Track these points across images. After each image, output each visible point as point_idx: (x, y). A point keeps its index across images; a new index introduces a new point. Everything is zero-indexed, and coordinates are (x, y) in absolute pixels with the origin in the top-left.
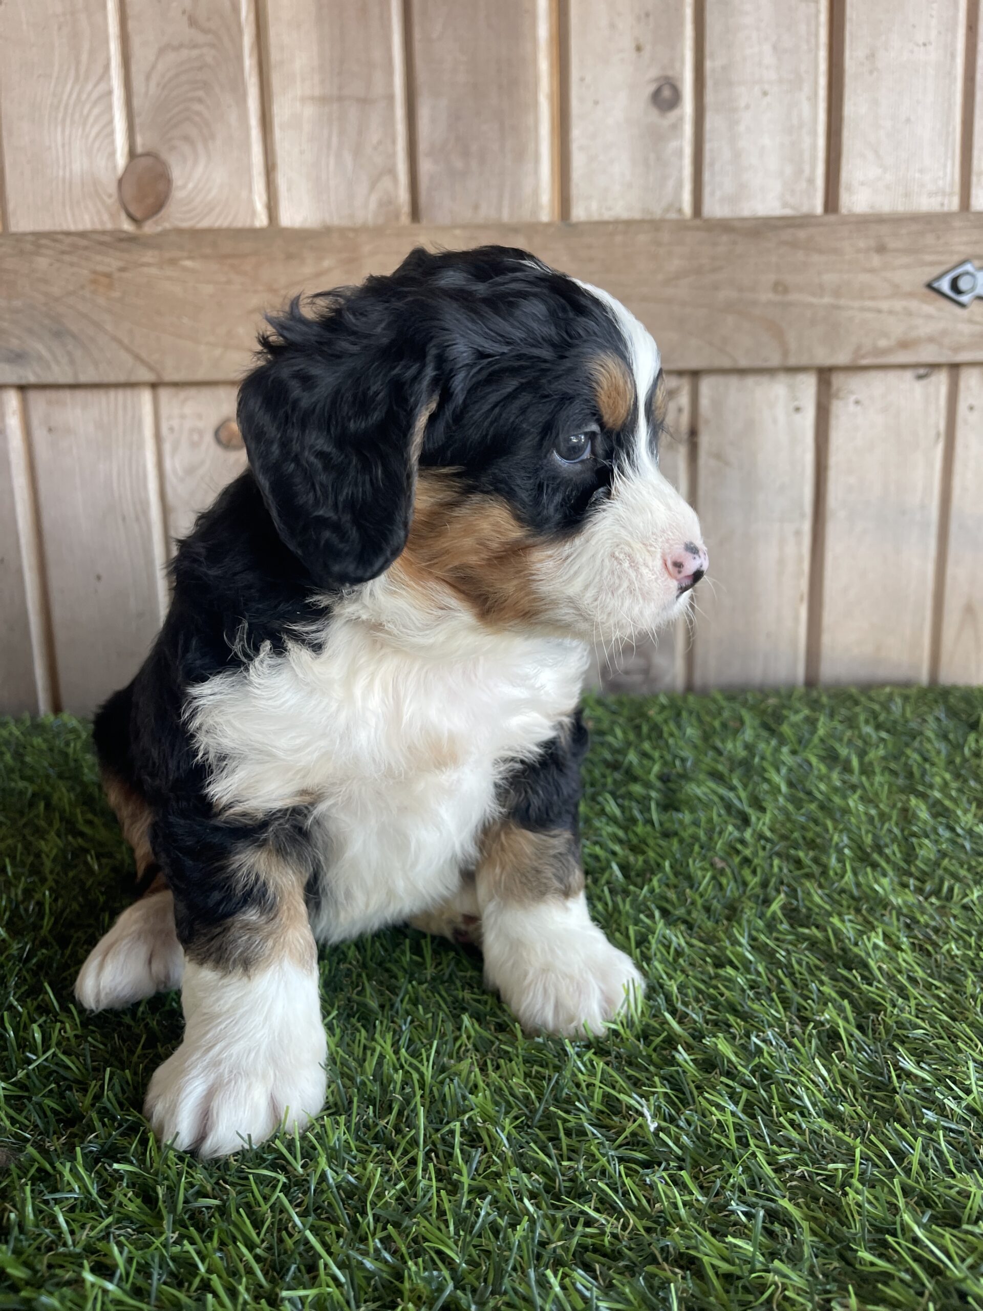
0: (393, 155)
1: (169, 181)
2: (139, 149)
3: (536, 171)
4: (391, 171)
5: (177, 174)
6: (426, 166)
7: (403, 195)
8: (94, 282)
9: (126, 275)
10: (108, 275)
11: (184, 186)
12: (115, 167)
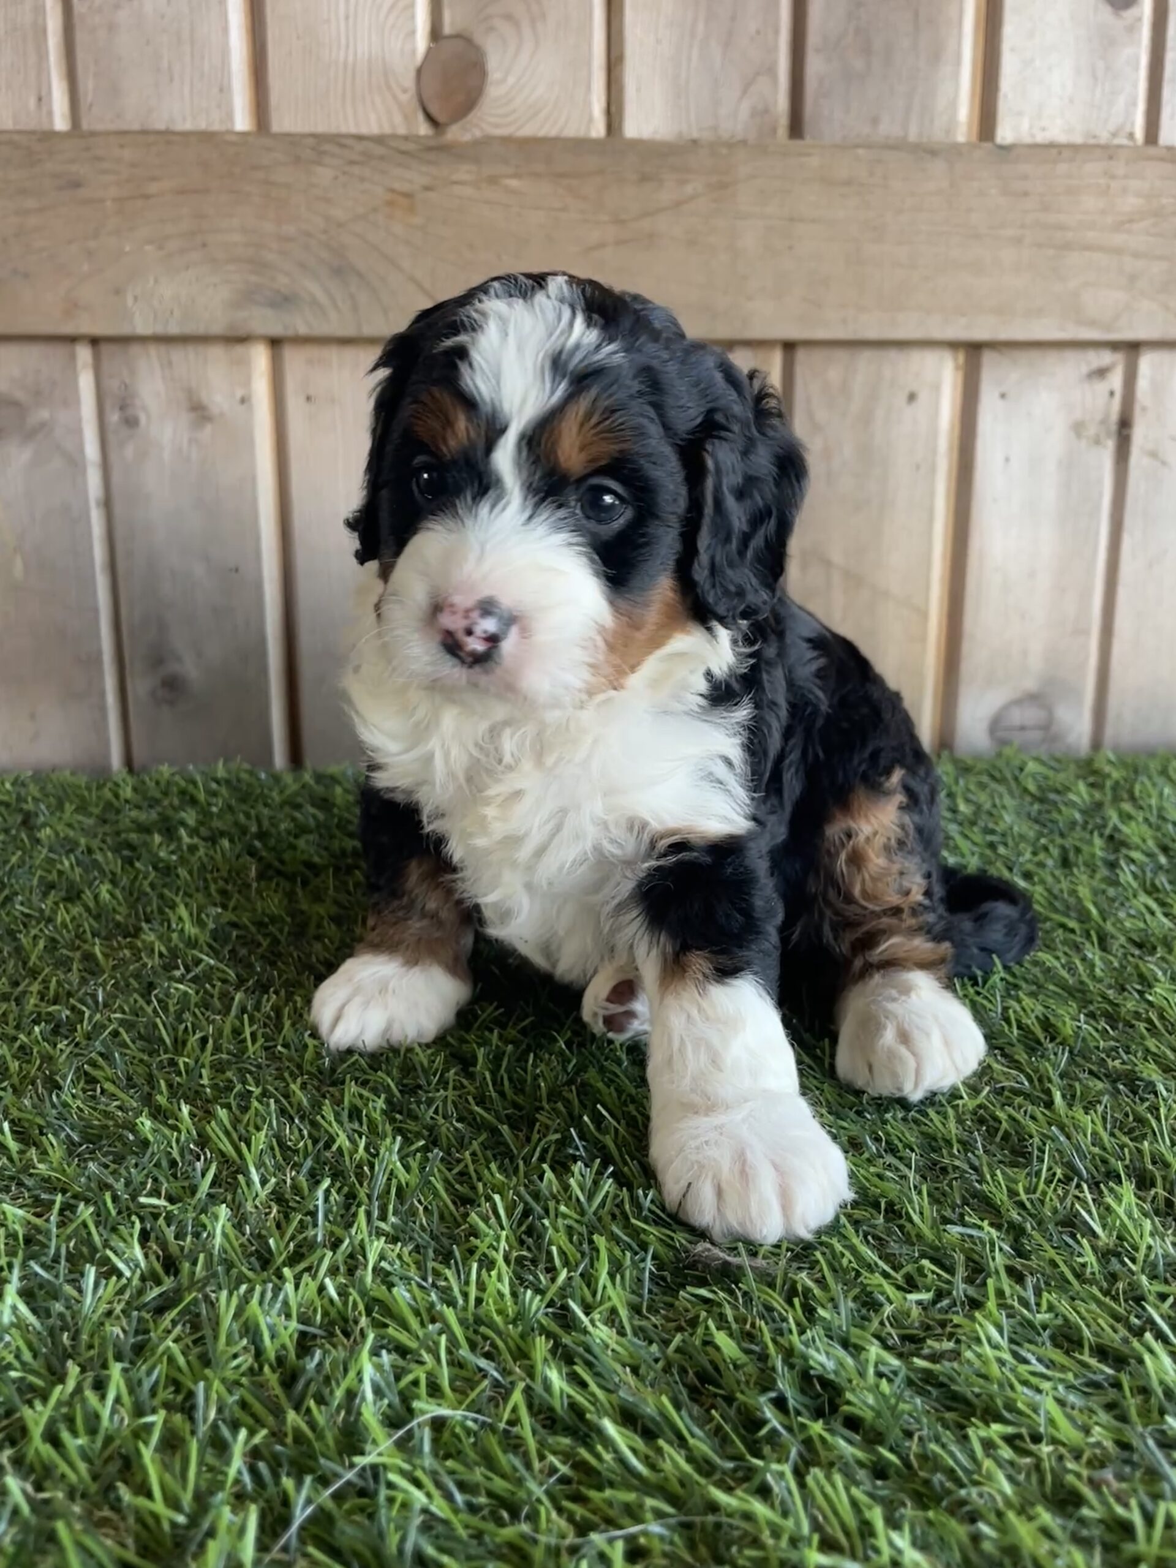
0: (775, 48)
1: (483, 73)
2: (447, 29)
3: (956, 75)
4: (771, 71)
5: (494, 63)
6: (814, 65)
7: (782, 103)
8: (390, 204)
9: (431, 195)
10: (408, 195)
11: (504, 80)
12: (414, 52)
